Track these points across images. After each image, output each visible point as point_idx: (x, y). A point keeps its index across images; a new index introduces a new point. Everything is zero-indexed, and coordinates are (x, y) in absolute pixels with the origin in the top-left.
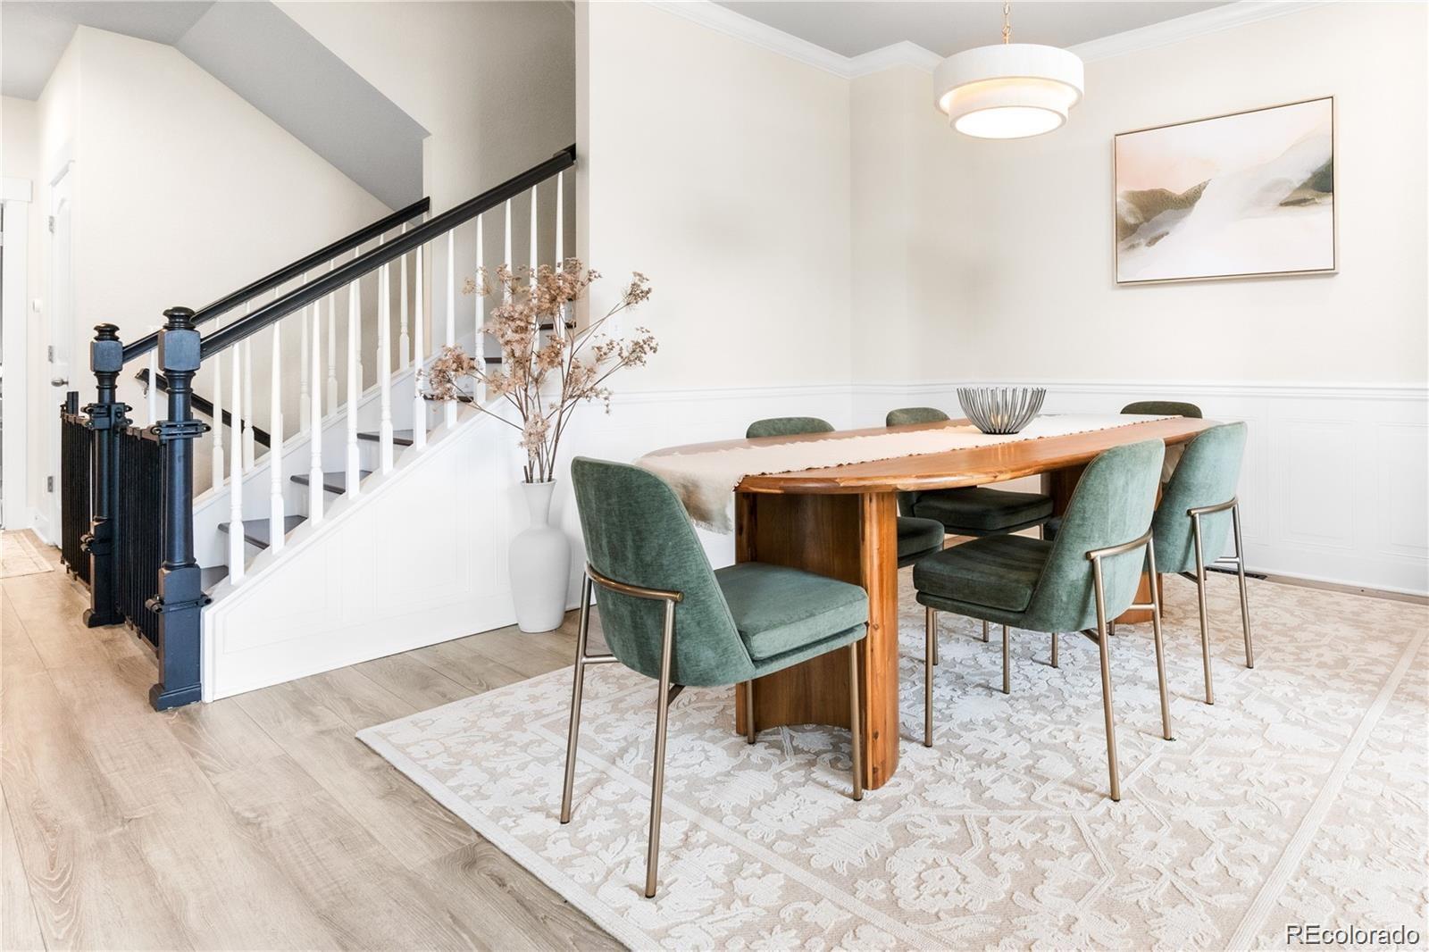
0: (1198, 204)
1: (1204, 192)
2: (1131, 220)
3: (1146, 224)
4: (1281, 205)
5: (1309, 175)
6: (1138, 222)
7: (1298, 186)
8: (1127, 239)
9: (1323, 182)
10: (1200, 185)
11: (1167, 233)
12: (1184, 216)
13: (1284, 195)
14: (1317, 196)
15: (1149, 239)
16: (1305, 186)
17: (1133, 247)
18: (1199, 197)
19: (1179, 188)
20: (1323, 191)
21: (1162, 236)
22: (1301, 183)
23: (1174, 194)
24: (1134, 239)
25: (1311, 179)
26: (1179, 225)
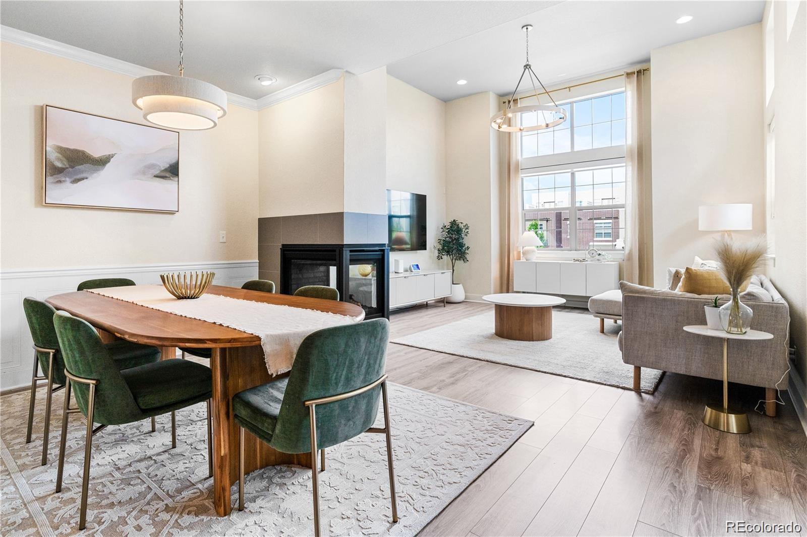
0: (108, 165)
1: (112, 160)
2: (59, 164)
3: (70, 169)
4: (155, 176)
5: (168, 166)
6: (64, 167)
7: (163, 169)
8: (55, 176)
9: (173, 171)
10: (109, 155)
11: (87, 178)
12: (99, 170)
13: (157, 172)
14: (171, 176)
15: (73, 179)
16: (166, 170)
17: (60, 182)
18: (109, 162)
19: (96, 153)
20: (174, 174)
21: (83, 179)
22: (164, 168)
23: (92, 156)
24: (61, 177)
25: (169, 167)
26: (95, 174)
